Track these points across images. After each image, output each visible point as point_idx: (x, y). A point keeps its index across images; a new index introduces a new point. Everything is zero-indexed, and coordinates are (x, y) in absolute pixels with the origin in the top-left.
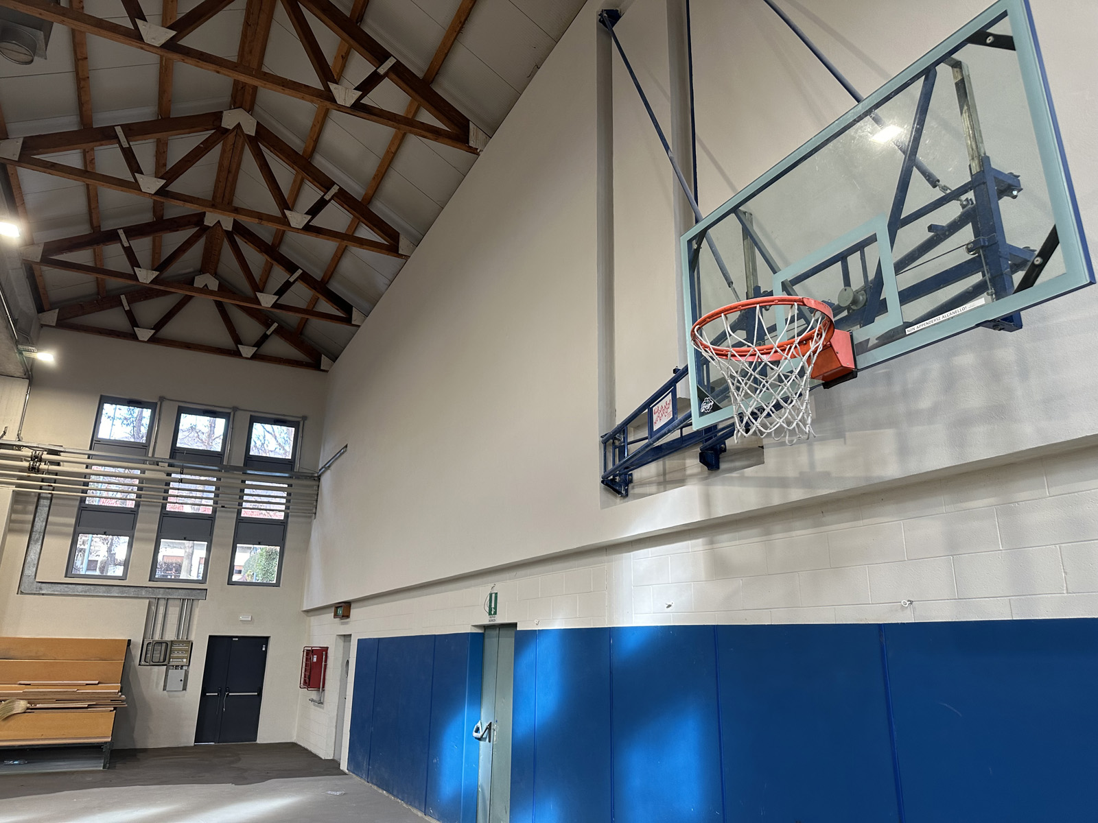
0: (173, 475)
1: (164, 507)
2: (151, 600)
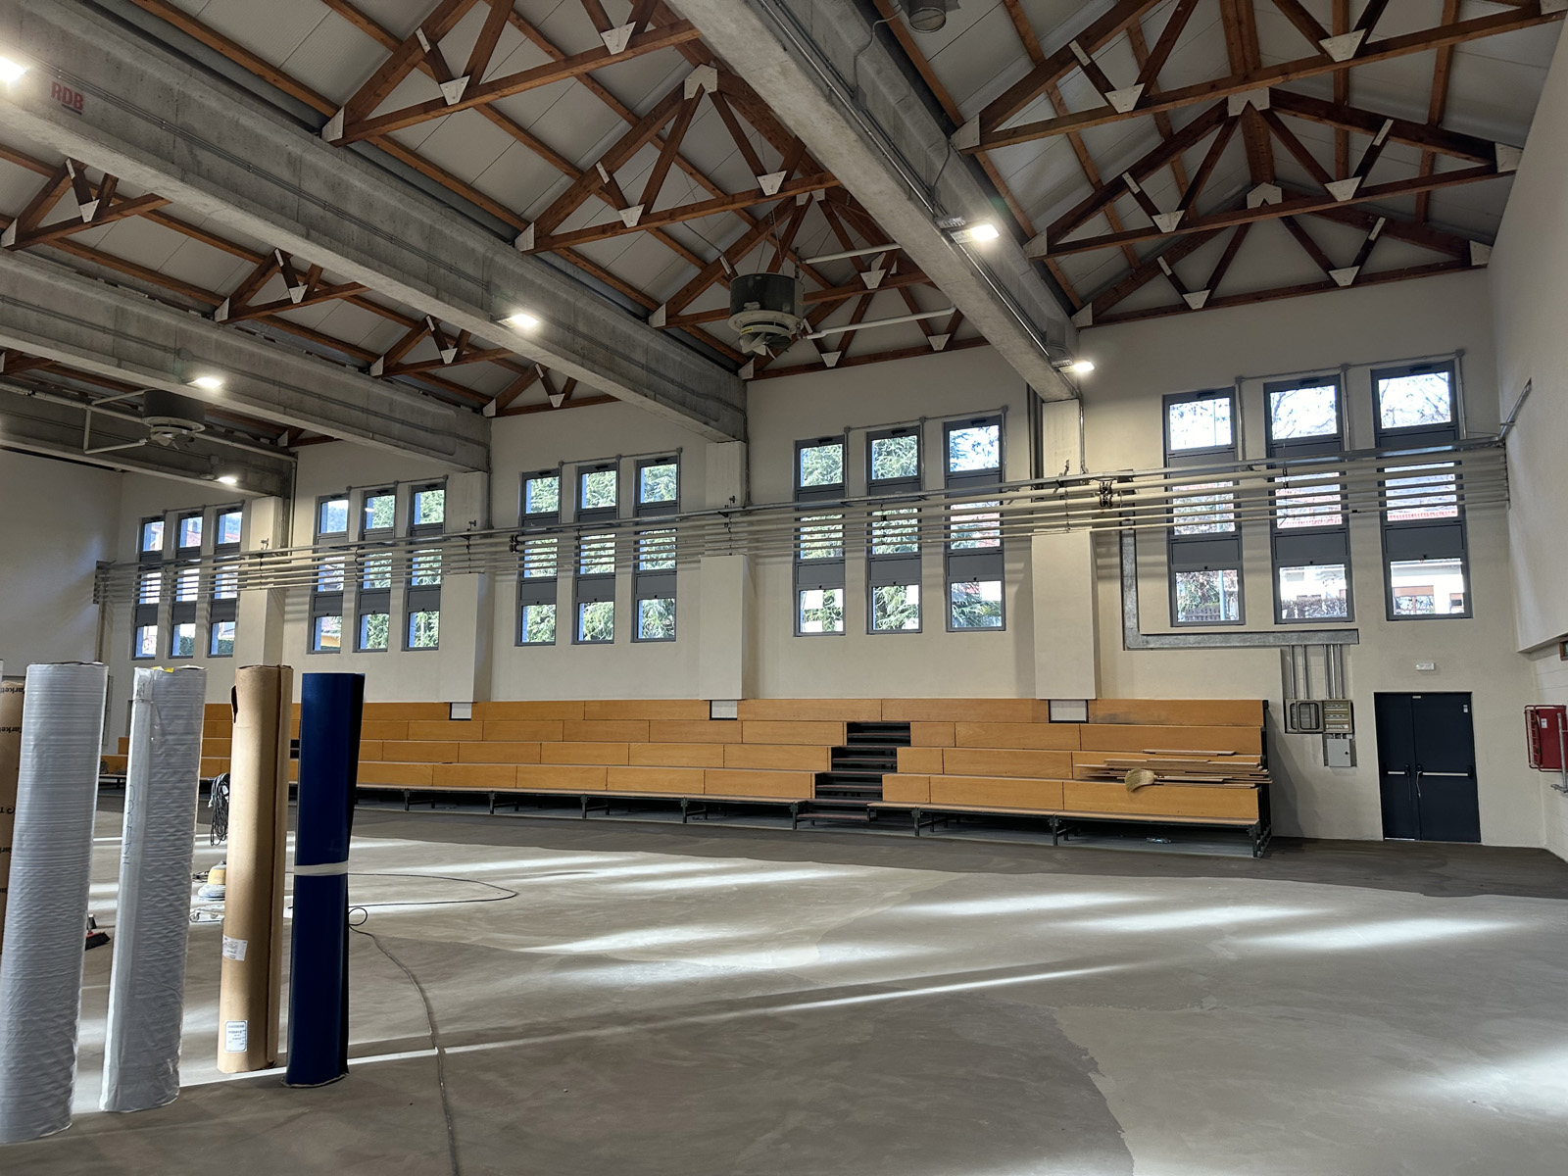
0: (1277, 480)
1: (1273, 524)
2: (1283, 648)
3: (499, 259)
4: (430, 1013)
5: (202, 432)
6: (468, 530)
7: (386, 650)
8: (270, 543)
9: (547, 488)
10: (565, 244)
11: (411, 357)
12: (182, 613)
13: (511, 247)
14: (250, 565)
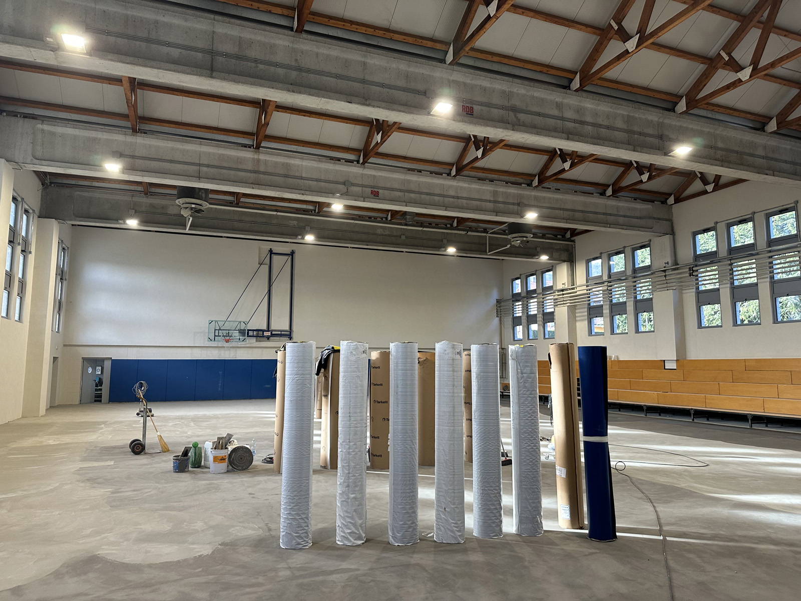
3: (667, 121)
4: (658, 518)
5: (532, 238)
6: (665, 267)
7: (627, 333)
8: (566, 284)
9: (711, 237)
10: (706, 102)
11: (625, 182)
12: (531, 319)
13: (673, 113)
14: (558, 295)
